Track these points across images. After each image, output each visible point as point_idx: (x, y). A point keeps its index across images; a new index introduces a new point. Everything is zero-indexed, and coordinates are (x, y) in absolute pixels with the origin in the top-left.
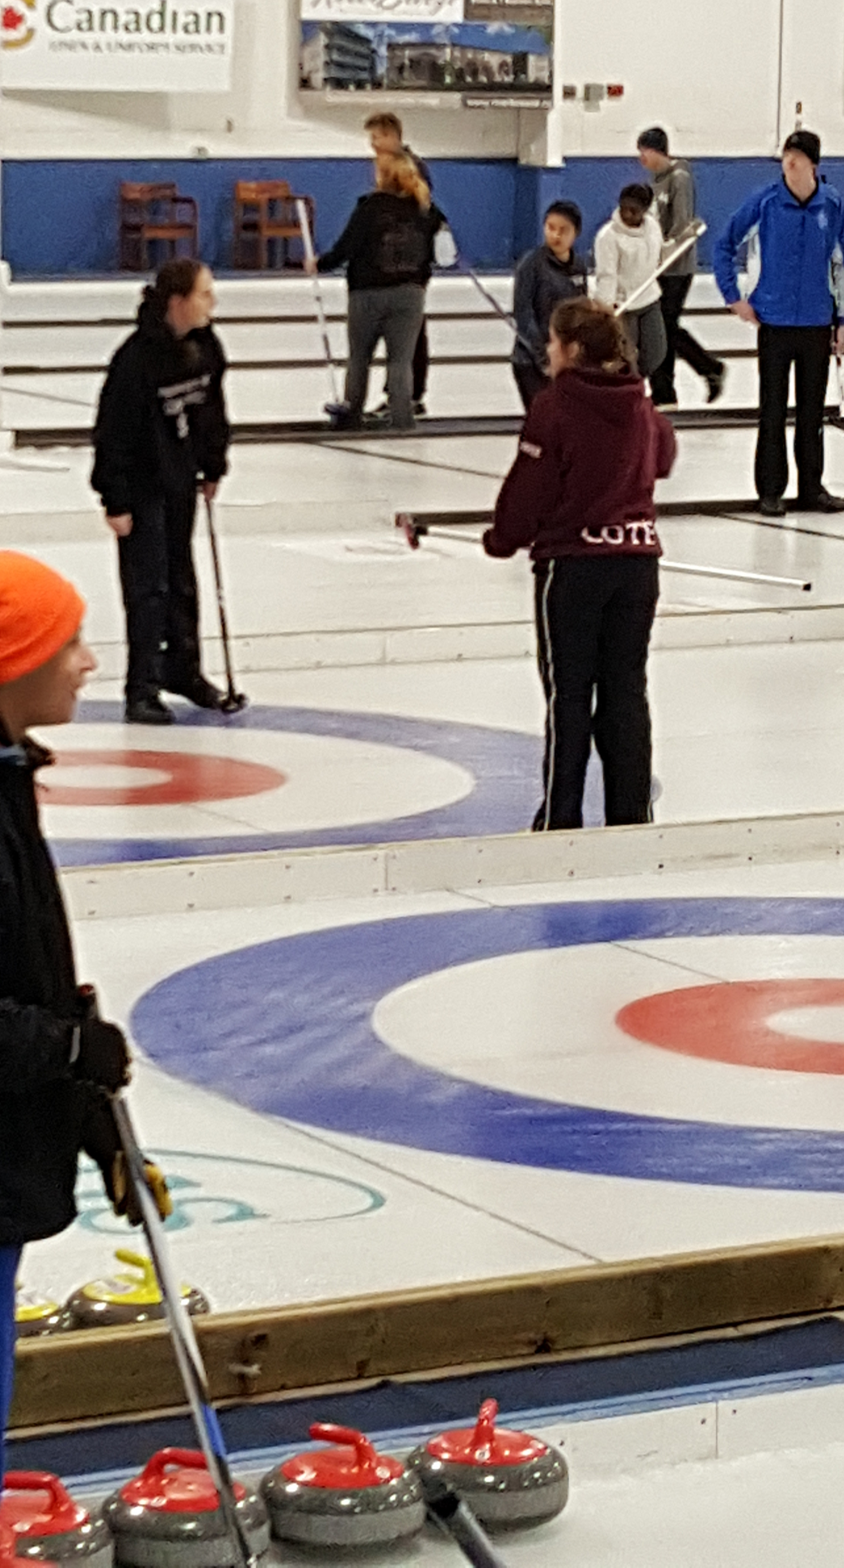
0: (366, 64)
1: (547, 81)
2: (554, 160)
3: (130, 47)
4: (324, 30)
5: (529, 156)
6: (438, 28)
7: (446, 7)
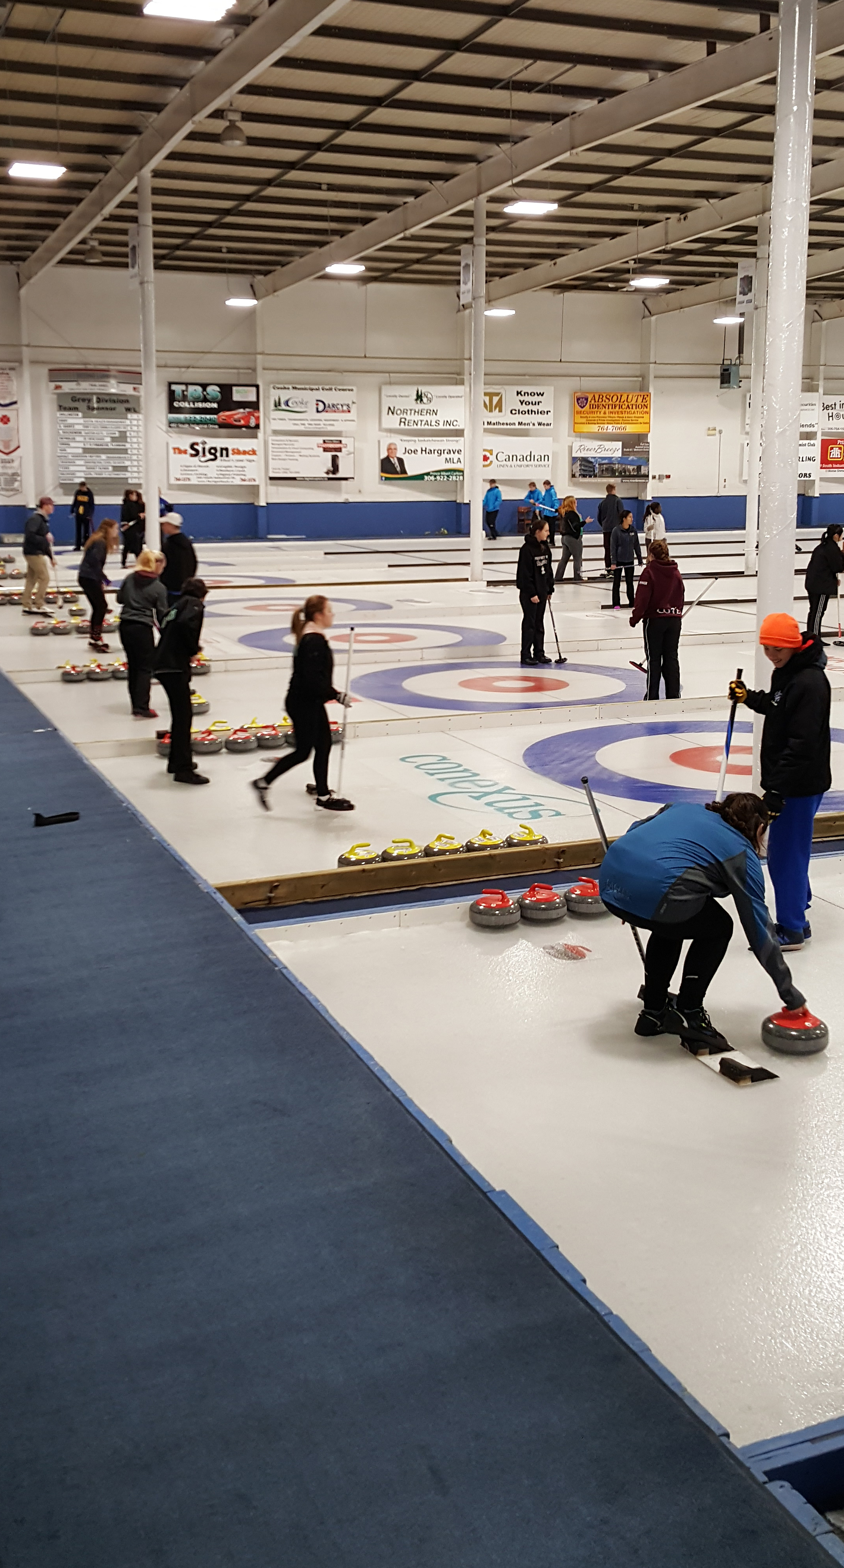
0: (592, 469)
1: (647, 474)
2: (649, 498)
3: (521, 466)
4: (579, 459)
5: (641, 497)
6: (613, 459)
7: (616, 452)
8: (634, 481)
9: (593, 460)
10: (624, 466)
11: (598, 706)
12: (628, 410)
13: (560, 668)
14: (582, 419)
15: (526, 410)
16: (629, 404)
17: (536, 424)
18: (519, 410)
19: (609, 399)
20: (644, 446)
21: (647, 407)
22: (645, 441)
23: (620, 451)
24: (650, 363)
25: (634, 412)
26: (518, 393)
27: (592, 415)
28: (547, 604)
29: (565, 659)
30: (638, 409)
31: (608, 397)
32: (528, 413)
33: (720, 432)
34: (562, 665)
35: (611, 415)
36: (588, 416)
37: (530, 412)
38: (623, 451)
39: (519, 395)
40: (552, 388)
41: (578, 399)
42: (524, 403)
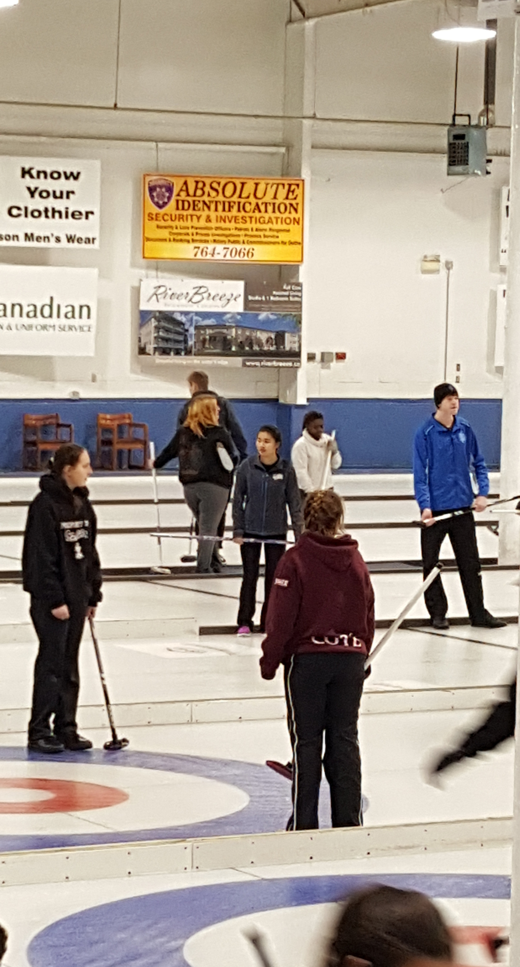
0: (181, 338)
1: (297, 350)
2: (302, 401)
3: (30, 327)
4: (155, 318)
5: (285, 398)
6: (228, 316)
7: (232, 302)
8: (269, 364)
9: (183, 319)
10: (248, 333)
11: (189, 843)
12: (257, 214)
13: (114, 762)
14: (160, 231)
15: (42, 209)
16: (260, 202)
17: (64, 239)
18: (26, 208)
19: (217, 191)
20: (291, 290)
21: (296, 210)
22: (293, 281)
23: (241, 300)
24: (304, 118)
25: (270, 221)
26: (25, 172)
27: (182, 223)
28: (87, 624)
29: (124, 740)
30: (278, 214)
31: (215, 185)
32: (47, 216)
33: (449, 266)
34: (118, 754)
35: (222, 225)
36: (173, 224)
37: (50, 214)
38: (246, 301)
39: (27, 176)
40: (97, 164)
41: (152, 189)
42: (37, 195)
